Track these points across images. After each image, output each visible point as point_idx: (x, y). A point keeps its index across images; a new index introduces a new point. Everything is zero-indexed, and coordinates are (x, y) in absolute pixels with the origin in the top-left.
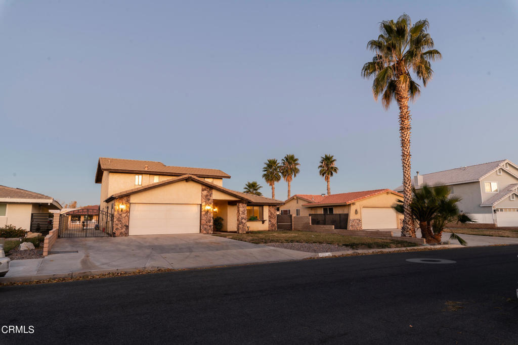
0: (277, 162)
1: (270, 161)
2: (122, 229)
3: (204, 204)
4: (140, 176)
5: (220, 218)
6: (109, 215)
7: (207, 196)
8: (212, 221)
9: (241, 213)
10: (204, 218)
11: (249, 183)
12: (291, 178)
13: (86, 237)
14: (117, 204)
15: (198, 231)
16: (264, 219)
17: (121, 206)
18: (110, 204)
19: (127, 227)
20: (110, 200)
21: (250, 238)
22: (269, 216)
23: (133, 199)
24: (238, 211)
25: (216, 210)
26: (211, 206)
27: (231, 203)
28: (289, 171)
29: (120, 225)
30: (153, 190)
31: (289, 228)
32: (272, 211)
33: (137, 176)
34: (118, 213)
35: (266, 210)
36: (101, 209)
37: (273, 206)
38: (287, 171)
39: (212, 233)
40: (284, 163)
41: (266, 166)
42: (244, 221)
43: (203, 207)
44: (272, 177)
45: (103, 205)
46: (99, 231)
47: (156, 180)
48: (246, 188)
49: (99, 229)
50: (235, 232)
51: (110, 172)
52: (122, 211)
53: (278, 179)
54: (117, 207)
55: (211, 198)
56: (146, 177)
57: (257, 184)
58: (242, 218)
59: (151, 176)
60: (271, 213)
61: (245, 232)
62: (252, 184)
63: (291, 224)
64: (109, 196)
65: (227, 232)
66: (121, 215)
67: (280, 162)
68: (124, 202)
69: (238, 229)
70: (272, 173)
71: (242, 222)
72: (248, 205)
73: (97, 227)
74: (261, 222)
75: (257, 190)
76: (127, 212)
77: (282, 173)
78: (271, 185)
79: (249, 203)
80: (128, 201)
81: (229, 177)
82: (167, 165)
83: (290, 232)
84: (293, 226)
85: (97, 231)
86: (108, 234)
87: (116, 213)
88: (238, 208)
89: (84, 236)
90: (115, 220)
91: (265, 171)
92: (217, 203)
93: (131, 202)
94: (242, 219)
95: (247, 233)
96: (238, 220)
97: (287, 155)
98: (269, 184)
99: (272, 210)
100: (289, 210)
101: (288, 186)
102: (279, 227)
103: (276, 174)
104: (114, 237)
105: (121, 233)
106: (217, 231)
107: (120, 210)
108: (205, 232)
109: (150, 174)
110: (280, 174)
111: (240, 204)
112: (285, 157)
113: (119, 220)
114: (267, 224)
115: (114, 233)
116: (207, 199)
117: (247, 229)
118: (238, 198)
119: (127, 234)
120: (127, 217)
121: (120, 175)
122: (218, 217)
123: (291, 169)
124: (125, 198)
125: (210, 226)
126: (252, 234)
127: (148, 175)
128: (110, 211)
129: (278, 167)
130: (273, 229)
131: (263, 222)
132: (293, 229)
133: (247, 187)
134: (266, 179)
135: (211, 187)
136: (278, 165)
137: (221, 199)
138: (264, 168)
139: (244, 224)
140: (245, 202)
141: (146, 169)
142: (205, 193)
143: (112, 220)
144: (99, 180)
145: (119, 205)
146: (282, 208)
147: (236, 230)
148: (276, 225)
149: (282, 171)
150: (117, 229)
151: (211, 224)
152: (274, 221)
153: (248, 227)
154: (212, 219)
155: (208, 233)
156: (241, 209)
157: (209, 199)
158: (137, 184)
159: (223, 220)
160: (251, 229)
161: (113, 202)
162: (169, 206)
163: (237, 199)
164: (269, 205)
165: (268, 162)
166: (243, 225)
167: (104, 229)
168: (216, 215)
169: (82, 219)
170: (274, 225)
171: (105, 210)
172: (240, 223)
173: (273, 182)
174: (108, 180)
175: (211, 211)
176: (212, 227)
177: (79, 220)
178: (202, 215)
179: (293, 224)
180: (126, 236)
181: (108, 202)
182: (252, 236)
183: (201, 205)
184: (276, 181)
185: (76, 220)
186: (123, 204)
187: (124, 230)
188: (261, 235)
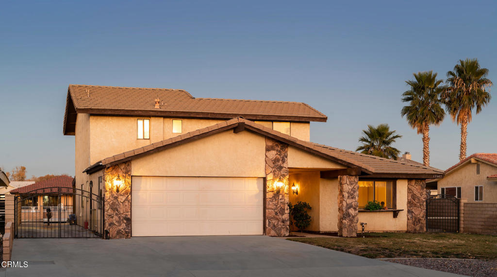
0: (437, 79)
1: (419, 78)
2: (120, 225)
3: (270, 177)
4: (147, 122)
5: (305, 205)
6: (94, 197)
7: (276, 161)
8: (287, 212)
9: (346, 195)
10: (270, 205)
11: (371, 128)
12: (469, 114)
13: (60, 237)
14: (108, 177)
15: (261, 232)
16: (398, 208)
17: (115, 182)
18: (95, 177)
19: (129, 221)
20: (95, 169)
21: (362, 246)
22: (409, 202)
23: (137, 168)
24: (341, 191)
25: (297, 187)
26: (285, 180)
27: (327, 175)
28: (465, 99)
29: (116, 218)
30: (172, 150)
31: (454, 228)
32: (415, 192)
33: (140, 122)
34: (112, 195)
35: (402, 188)
36: (78, 186)
37: (417, 179)
38: (459, 99)
39: (287, 234)
40: (452, 80)
41: (409, 88)
42: (352, 211)
43: (268, 184)
44: (423, 114)
45: (82, 180)
46: (77, 228)
47: (177, 128)
48: (363, 140)
49: (76, 224)
50: (335, 234)
51: (92, 115)
52: (118, 191)
53: (438, 117)
54: (108, 185)
55: (285, 165)
56: (158, 123)
57: (390, 130)
58: (349, 206)
59: (168, 121)
60: (414, 196)
61: (354, 235)
62: (377, 131)
63: (459, 220)
64: (93, 162)
65: (318, 233)
66: (116, 198)
67: (443, 79)
68: (121, 174)
69: (341, 229)
70: (423, 104)
71: (348, 215)
72: (361, 179)
73: (73, 219)
74: (391, 214)
75: (388, 143)
76: (126, 193)
77: (449, 104)
78: (421, 131)
79: (364, 175)
80: (127, 172)
81: (324, 119)
82: (197, 97)
83: (452, 235)
84: (462, 222)
85: (74, 227)
86: (95, 233)
87: (107, 195)
88: (341, 184)
89: (57, 235)
90: (107, 207)
91: (408, 100)
92: (297, 174)
93: (133, 174)
94: (349, 208)
95: (359, 236)
96: (340, 209)
97: (462, 62)
98: (416, 129)
99: (417, 188)
100: (459, 189)
101: (462, 132)
102: (431, 225)
103: (433, 107)
104: (108, 238)
105: (119, 232)
106: (299, 231)
107: (115, 189)
108: (273, 233)
109: (165, 117)
110: (443, 106)
111: (345, 177)
112: (457, 67)
113: (114, 208)
114: (403, 217)
115: (107, 232)
116: (277, 167)
117: (359, 228)
118: (341, 164)
119: (128, 234)
120: (127, 203)
121: (110, 119)
122: (300, 203)
123: (468, 93)
124: (123, 167)
125: (283, 221)
126: (368, 239)
127: (162, 119)
128: (95, 191)
129: (439, 90)
130: (418, 228)
131: (396, 214)
132: (462, 229)
133: (366, 136)
134: (410, 118)
135: (283, 143)
136: (439, 86)
137: (305, 166)
138: (407, 93)
139: (352, 219)
140: (354, 173)
141: (157, 107)
142: (273, 154)
143: (102, 208)
144: (70, 128)
145: (111, 180)
146: (443, 184)
147: (336, 229)
148: (424, 221)
149: (447, 100)
150: (111, 224)
151: (286, 216)
152: (420, 213)
153: (362, 224)
154: (286, 207)
155: (279, 235)
156: (347, 188)
157: (281, 168)
158: (140, 136)
159: (310, 208)
160: (369, 228)
161: (100, 174)
162: (203, 182)
163: (338, 167)
164: (410, 178)
165: (415, 80)
166: (351, 221)
167: (86, 224)
168: (297, 199)
169: (40, 202)
170: (419, 220)
171: (87, 188)
172: (344, 215)
173: (426, 125)
174: (88, 130)
175: (286, 191)
176: (288, 223)
177: (35, 204)
178: (268, 200)
179: (462, 219)
180: (127, 237)
181: (91, 174)
182: (365, 243)
183: (265, 179)
184: (433, 122)
185: (29, 204)
186: (119, 179)
187: (123, 226)
188: (384, 242)
